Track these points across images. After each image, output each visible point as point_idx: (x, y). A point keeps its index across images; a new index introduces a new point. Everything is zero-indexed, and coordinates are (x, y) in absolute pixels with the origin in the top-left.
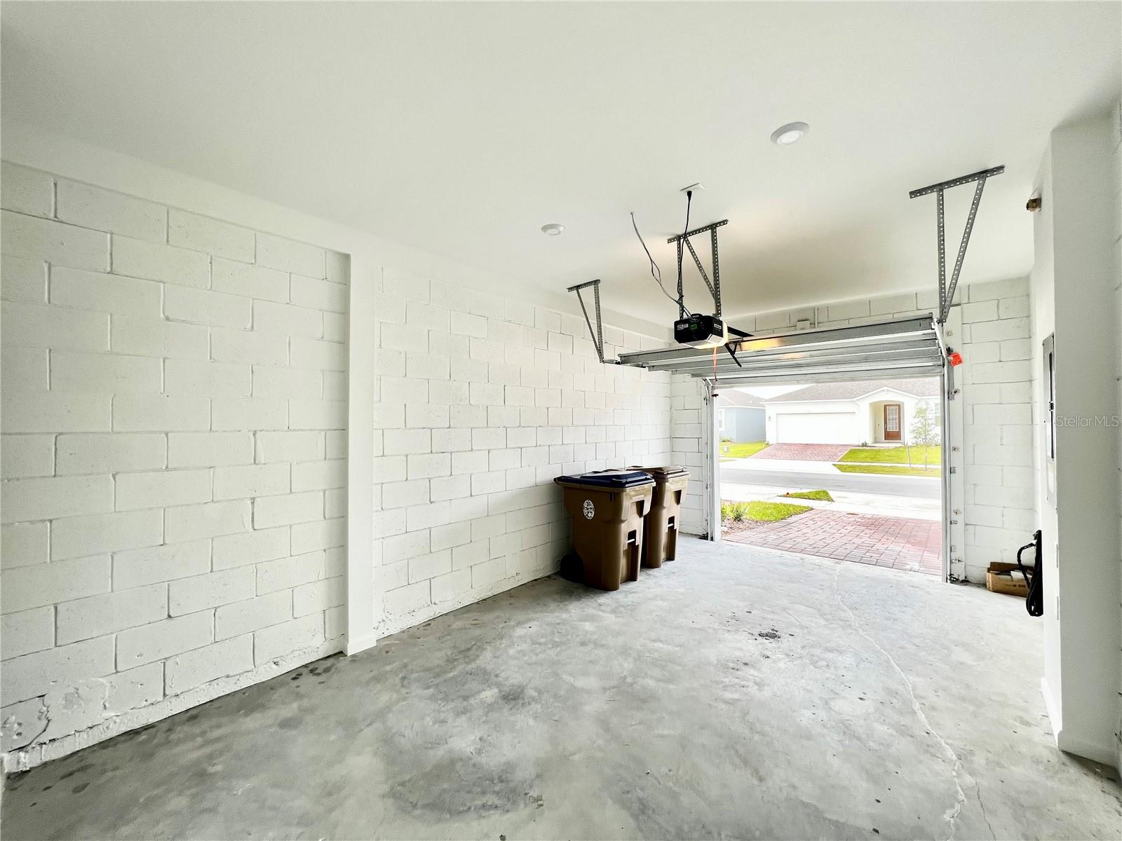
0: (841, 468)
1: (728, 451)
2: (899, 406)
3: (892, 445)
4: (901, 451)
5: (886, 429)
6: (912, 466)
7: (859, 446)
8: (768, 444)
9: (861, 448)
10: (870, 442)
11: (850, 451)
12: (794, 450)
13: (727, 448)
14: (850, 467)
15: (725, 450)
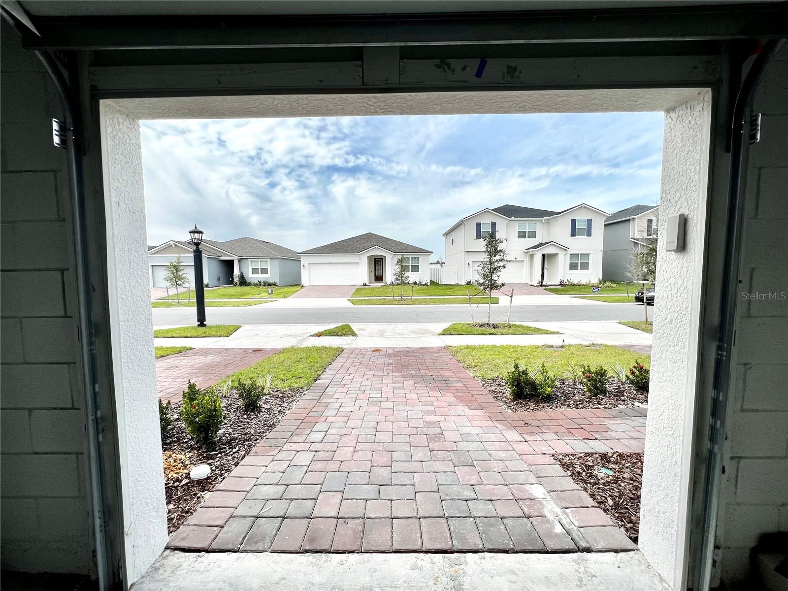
0: (352, 302)
1: (272, 293)
2: (382, 259)
3: (380, 284)
4: (385, 288)
5: (375, 274)
6: (395, 298)
7: (361, 286)
8: (303, 286)
9: (363, 287)
10: (367, 283)
11: (357, 289)
12: (321, 290)
13: (272, 291)
14: (359, 301)
15: (270, 292)
